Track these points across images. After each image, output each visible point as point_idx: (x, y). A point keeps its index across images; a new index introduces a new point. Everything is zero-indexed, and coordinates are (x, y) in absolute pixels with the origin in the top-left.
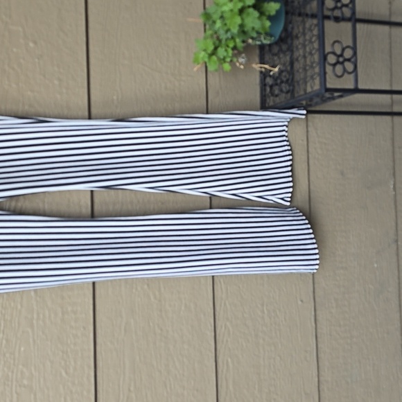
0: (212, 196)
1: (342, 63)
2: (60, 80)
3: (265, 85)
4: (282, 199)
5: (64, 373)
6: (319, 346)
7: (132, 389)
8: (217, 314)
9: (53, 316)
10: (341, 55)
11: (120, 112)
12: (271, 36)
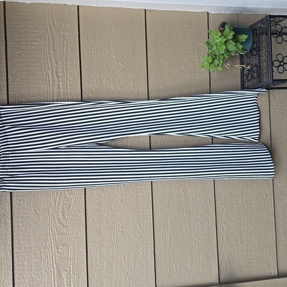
0: (213, 137)
1: (283, 65)
2: (134, 80)
3: (243, 75)
4: (253, 138)
5: (138, 226)
6: (277, 221)
7: (172, 237)
8: (216, 201)
9: (132, 197)
10: (282, 61)
11: (163, 95)
12: (245, 50)
